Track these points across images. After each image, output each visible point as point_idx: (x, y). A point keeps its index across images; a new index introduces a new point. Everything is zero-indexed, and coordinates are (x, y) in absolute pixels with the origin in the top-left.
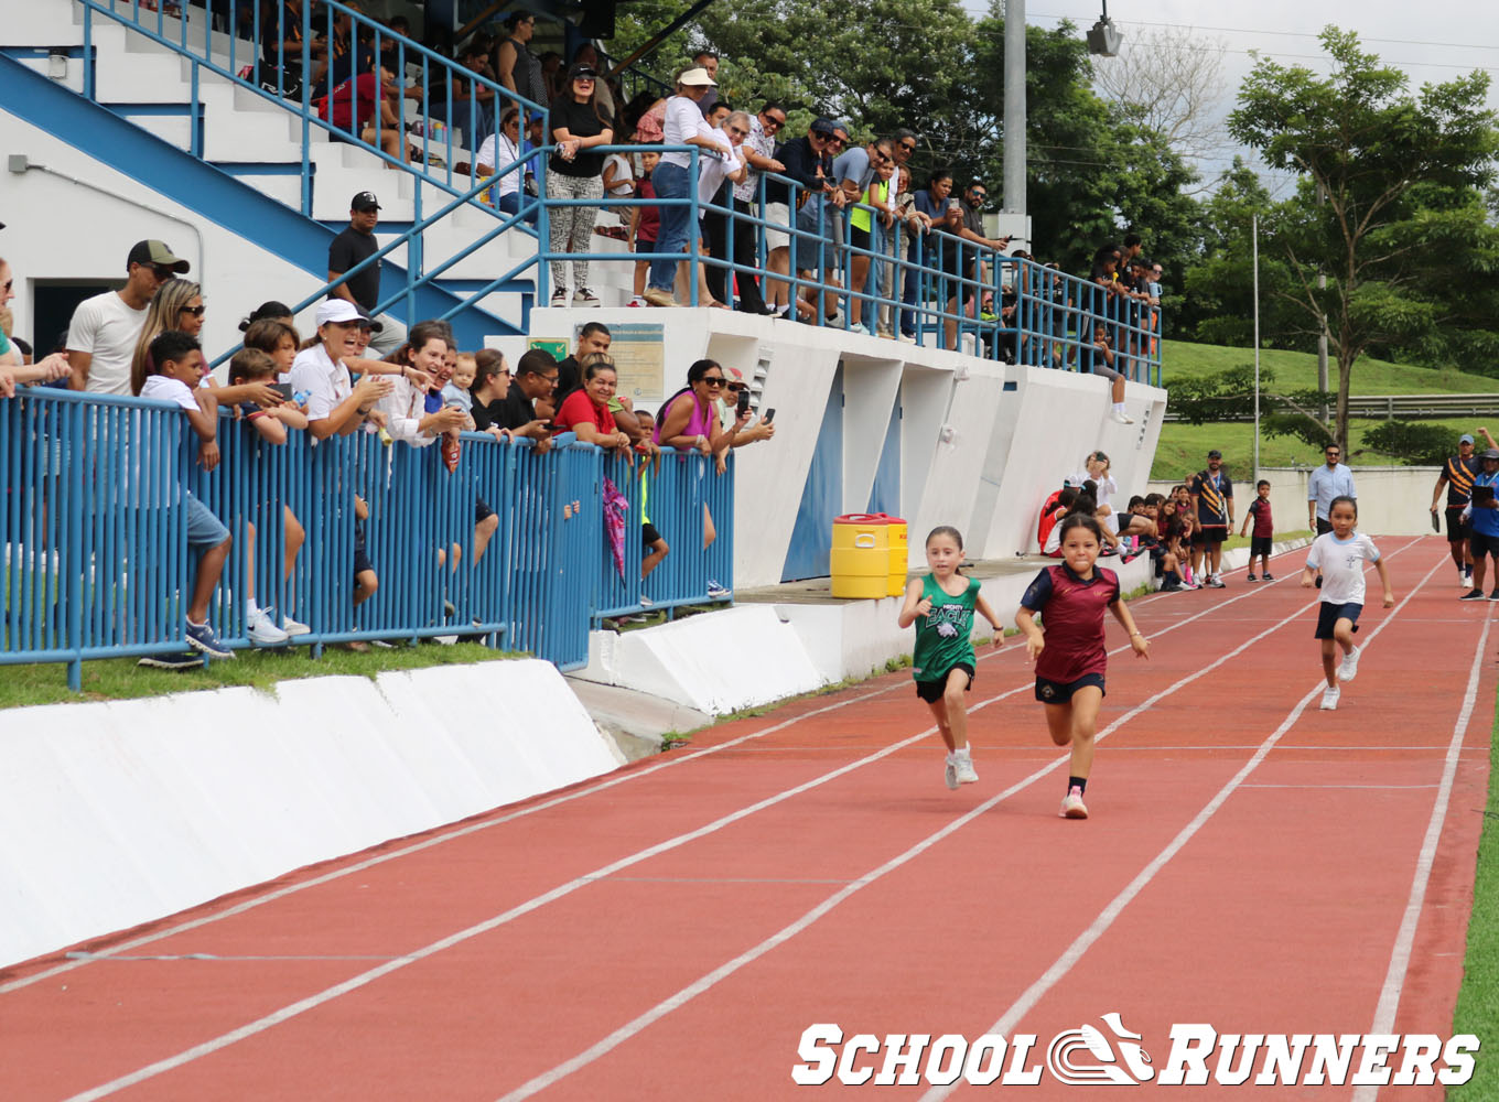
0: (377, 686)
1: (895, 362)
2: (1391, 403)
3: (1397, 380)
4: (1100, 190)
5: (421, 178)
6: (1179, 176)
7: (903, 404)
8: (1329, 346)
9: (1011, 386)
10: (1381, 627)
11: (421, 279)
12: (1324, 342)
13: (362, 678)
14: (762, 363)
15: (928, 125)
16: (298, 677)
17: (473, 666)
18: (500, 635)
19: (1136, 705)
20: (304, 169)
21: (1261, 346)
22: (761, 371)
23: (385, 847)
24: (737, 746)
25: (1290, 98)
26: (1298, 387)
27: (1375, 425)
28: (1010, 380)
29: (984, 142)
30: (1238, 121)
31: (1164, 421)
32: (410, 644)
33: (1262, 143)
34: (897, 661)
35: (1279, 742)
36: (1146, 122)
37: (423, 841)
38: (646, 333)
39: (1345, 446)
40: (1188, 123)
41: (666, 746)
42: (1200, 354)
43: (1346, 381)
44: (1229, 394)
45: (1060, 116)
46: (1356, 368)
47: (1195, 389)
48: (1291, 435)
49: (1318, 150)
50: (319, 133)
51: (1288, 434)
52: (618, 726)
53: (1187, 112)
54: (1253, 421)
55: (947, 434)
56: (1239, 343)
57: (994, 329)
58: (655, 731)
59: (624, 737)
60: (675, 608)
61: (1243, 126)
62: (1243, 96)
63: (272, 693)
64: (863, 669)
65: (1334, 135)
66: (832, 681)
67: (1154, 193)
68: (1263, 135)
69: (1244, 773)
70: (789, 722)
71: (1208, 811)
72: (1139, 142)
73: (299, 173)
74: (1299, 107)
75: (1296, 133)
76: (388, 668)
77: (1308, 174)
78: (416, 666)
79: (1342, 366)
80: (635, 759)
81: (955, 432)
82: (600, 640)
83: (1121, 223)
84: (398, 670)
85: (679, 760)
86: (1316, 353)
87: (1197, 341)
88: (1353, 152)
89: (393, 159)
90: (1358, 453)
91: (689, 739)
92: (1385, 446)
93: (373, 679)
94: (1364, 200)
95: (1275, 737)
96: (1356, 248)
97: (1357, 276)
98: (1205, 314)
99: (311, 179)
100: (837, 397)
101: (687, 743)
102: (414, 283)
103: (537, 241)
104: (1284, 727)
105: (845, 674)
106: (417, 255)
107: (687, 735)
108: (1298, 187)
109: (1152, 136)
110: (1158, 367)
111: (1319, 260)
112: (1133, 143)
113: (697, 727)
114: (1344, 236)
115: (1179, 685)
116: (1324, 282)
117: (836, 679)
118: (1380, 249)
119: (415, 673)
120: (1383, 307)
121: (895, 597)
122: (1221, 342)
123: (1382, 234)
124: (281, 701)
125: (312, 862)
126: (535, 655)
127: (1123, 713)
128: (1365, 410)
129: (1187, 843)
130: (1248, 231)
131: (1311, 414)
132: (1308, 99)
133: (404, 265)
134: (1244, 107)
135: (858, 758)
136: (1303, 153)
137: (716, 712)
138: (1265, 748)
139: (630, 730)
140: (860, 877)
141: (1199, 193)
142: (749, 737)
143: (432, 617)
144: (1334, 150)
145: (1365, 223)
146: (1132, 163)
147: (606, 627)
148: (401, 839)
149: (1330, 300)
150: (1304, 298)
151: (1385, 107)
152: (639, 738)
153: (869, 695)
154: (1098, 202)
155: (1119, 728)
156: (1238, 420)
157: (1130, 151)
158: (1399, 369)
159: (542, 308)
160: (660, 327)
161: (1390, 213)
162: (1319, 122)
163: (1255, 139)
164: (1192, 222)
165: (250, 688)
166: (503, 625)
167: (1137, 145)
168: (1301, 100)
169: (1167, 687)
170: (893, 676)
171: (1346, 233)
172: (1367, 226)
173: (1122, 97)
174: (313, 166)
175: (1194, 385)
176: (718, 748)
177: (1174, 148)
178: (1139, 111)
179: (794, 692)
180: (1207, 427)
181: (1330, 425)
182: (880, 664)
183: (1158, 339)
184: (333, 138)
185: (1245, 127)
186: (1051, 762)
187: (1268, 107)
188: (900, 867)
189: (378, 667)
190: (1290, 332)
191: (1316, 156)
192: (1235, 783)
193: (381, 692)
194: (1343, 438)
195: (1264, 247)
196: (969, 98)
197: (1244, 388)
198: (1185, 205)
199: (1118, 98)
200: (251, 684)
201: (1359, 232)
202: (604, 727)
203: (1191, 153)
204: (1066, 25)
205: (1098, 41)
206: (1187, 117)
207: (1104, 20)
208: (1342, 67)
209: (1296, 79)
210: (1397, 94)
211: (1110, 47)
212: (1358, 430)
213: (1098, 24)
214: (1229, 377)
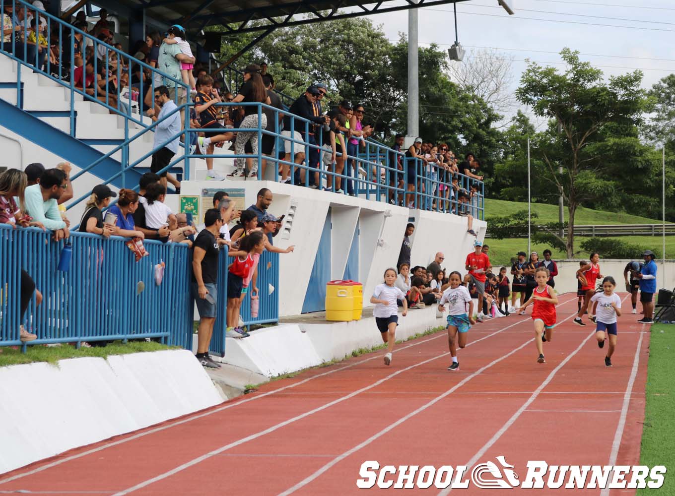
0: (107, 362)
1: (356, 208)
2: (594, 229)
3: (596, 218)
4: (452, 126)
5: (128, 118)
7: (360, 228)
8: (564, 201)
10: (590, 336)
11: (128, 167)
12: (561, 199)
13: (100, 358)
14: (292, 207)
15: (370, 95)
16: (69, 358)
17: (154, 353)
18: (166, 338)
19: (473, 373)
20: (71, 114)
21: (531, 202)
22: (292, 212)
23: (112, 439)
24: (281, 391)
25: (546, 82)
26: (549, 221)
27: (586, 239)
28: (412, 216)
29: (397, 104)
30: (520, 93)
31: (485, 238)
32: (123, 342)
33: (532, 103)
34: (357, 351)
35: (543, 390)
36: (476, 93)
37: (132, 436)
38: (236, 193)
39: (572, 249)
40: (496, 94)
41: (246, 392)
42: (502, 205)
43: (572, 218)
44: (516, 224)
46: (577, 212)
47: (499, 222)
48: (546, 244)
49: (559, 107)
50: (78, 97)
51: (544, 243)
52: (223, 382)
53: (495, 89)
54: (528, 237)
55: (380, 242)
56: (520, 200)
57: (404, 192)
58: (241, 384)
59: (226, 387)
60: (251, 325)
61: (523, 95)
62: (523, 81)
63: (57, 365)
64: (341, 356)
65: (566, 99)
66: (326, 361)
67: (479, 127)
68: (532, 99)
69: (527, 404)
70: (306, 380)
71: (510, 423)
72: (472, 103)
73: (69, 116)
74: (550, 86)
75: (549, 99)
76: (113, 354)
77: (554, 118)
78: (126, 353)
79: (570, 211)
80: (231, 398)
81: (384, 241)
83: (464, 142)
84: (117, 354)
85: (253, 398)
86: (558, 205)
87: (500, 199)
88: (576, 108)
89: (114, 109)
90: (578, 252)
91: (258, 388)
92: (591, 249)
93: (105, 359)
94: (582, 130)
95: (541, 387)
96: (577, 154)
97: (578, 167)
98: (504, 186)
99: (75, 119)
100: (328, 224)
101: (257, 390)
102: (125, 169)
103: (184, 149)
104: (545, 383)
105: (332, 357)
106: (126, 155)
107: (257, 386)
108: (548, 125)
109: (478, 100)
110: (482, 210)
111: (559, 160)
112: (469, 103)
113: (262, 382)
114: (571, 149)
115: (494, 362)
116: (561, 170)
117: (328, 360)
118: (587, 155)
119: (126, 356)
120: (589, 183)
121: (357, 320)
122: (512, 199)
123: (590, 148)
124: (61, 369)
125: (76, 446)
126: (183, 348)
127: (467, 376)
128: (580, 232)
129: (500, 438)
130: (524, 146)
131: (556, 234)
132: (554, 82)
133: (120, 160)
134: (524, 85)
135: (339, 397)
136: (552, 108)
137: (270, 375)
138: (537, 392)
139: (230, 384)
140: (342, 453)
142: (286, 387)
143: (134, 330)
144: (566, 107)
145: (582, 142)
146: (468, 113)
148: (119, 436)
149: (565, 179)
150: (552, 178)
151: (591, 87)
152: (234, 388)
153: (344, 368)
154: (452, 132)
155: (466, 383)
156: (520, 237)
157: (467, 107)
158: (597, 213)
159: (186, 181)
160: (243, 190)
161: (594, 137)
162: (560, 93)
163: (527, 101)
164: (498, 141)
165: (46, 363)
166: (168, 334)
167: (471, 104)
168: (551, 82)
169: (488, 364)
170: (355, 358)
171: (573, 147)
172: (583, 144)
173: (464, 82)
174: (76, 113)
175: (500, 220)
176: (272, 392)
177: (489, 106)
178: (470, 88)
179: (308, 366)
180: (505, 240)
181: (565, 240)
182: (349, 353)
183: (482, 197)
184: (86, 99)
185: (524, 95)
186: (433, 399)
187: (535, 86)
188: (361, 449)
189: (108, 353)
190: (546, 194)
191: (559, 110)
192: (522, 409)
193: (109, 365)
194: (571, 245)
195: (534, 153)
196: (390, 81)
197: (523, 222)
198: (493, 133)
199: (462, 82)
200: (47, 361)
201: (579, 146)
202: (217, 383)
203: (497, 108)
204: (434, 46)
205: (453, 54)
206: (496, 91)
207: (456, 43)
208: (570, 67)
209: (548, 73)
210: (597, 81)
211: (459, 57)
212: (578, 242)
213: (453, 45)
214: (516, 216)
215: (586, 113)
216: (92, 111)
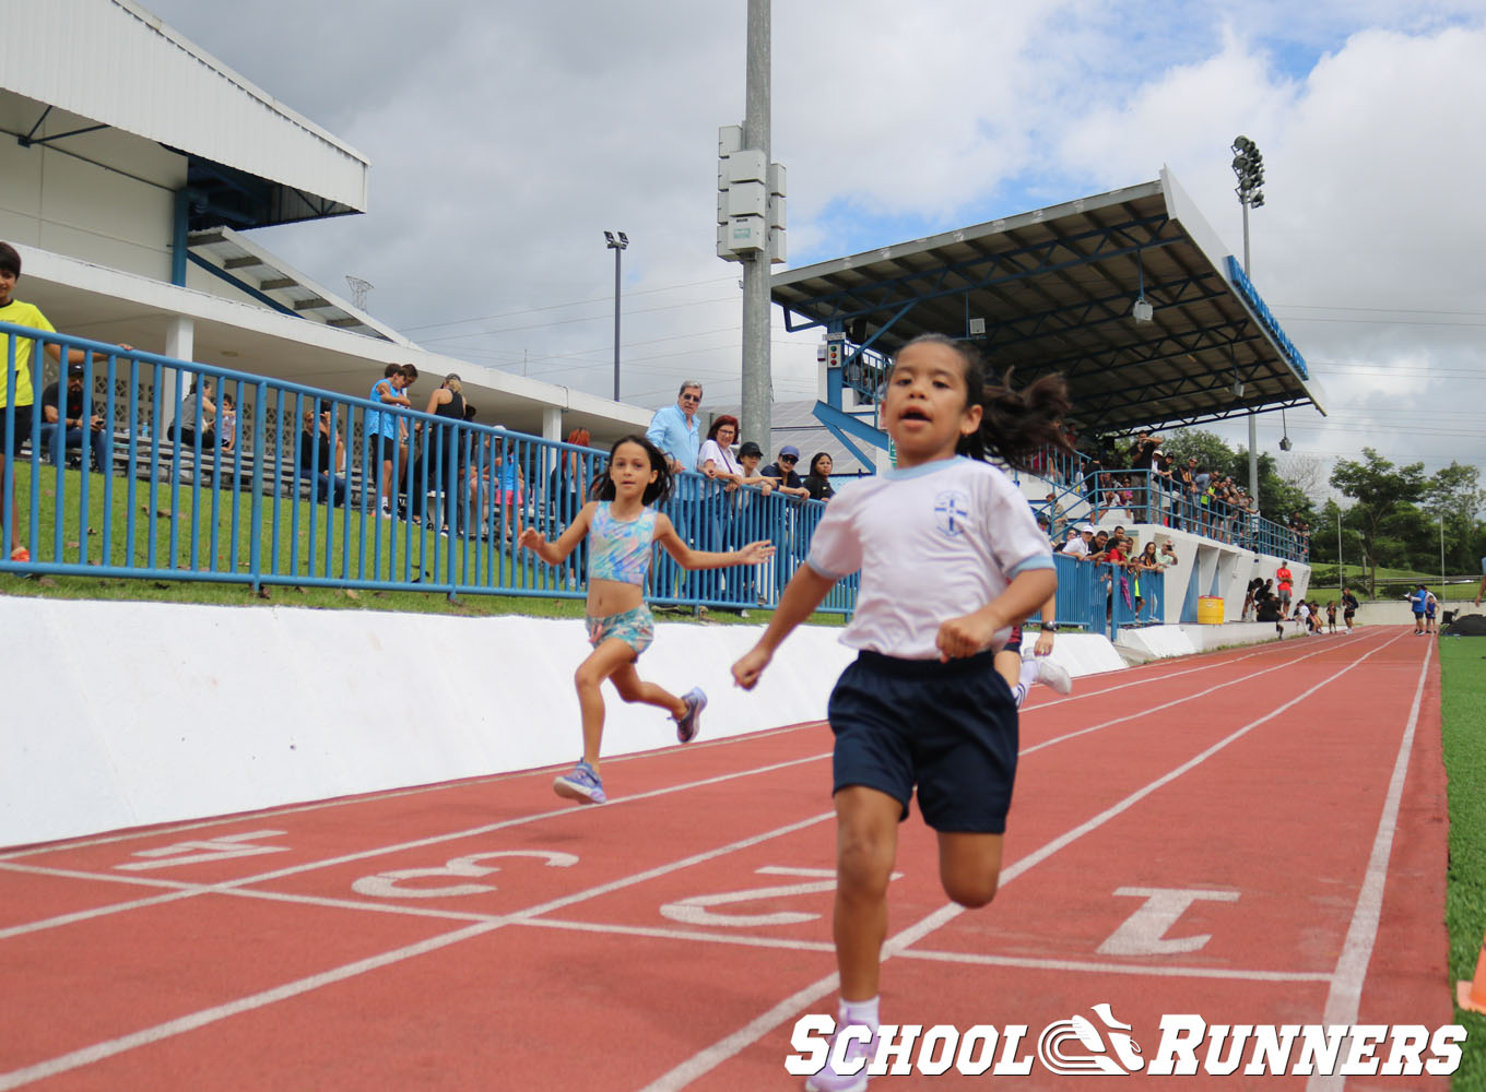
1: (1217, 549)
2: (1387, 581)
3: (1392, 574)
4: (1279, 510)
6: (1309, 505)
7: (1220, 565)
8: (1366, 560)
9: (1256, 561)
12: (1364, 558)
18: (1090, 627)
21: (1341, 563)
25: (1351, 472)
26: (1355, 574)
27: (1383, 588)
30: (1332, 480)
33: (1341, 488)
34: (1221, 646)
36: (1296, 486)
39: (1375, 595)
40: (1311, 487)
41: (1145, 663)
42: (1319, 566)
43: (1373, 572)
44: (1331, 578)
45: (1264, 485)
47: (1318, 575)
49: (1362, 490)
52: (1127, 657)
55: (1235, 575)
56: (1334, 562)
58: (1141, 660)
59: (1130, 661)
61: (1334, 482)
62: (1334, 472)
64: (1209, 648)
65: (1367, 484)
66: (1199, 651)
67: (1300, 511)
68: (1341, 485)
70: (1186, 659)
72: (1294, 493)
74: (1355, 475)
75: (1354, 484)
77: (1358, 498)
79: (1371, 569)
80: (1133, 666)
82: (1121, 632)
85: (1148, 666)
86: (1361, 564)
88: (1374, 490)
91: (1153, 661)
92: (1387, 594)
95: (1359, 661)
96: (1376, 525)
97: (1376, 534)
100: (1197, 562)
101: (1151, 663)
105: (1204, 649)
108: (1354, 505)
109: (1299, 491)
112: (1291, 494)
114: (1371, 520)
116: (1363, 537)
117: (1201, 650)
118: (1383, 525)
120: (1386, 545)
122: (1326, 562)
123: (1385, 519)
126: (1098, 633)
128: (1379, 583)
130: (1335, 520)
131: (1361, 583)
132: (1358, 472)
134: (1335, 475)
135: (1211, 665)
136: (1356, 492)
137: (1161, 656)
139: (1131, 658)
141: (1318, 509)
142: (1172, 661)
144: (1368, 490)
146: (1292, 501)
147: (1123, 627)
149: (1366, 543)
150: (1357, 542)
151: (1385, 475)
152: (1133, 660)
157: (1290, 497)
158: (1392, 570)
160: (1138, 531)
161: (1389, 511)
162: (1362, 480)
163: (1338, 486)
164: (1314, 520)
166: (1091, 624)
168: (1355, 473)
170: (1220, 651)
172: (1380, 517)
173: (1288, 478)
175: (1318, 573)
177: (1307, 495)
178: (1293, 482)
180: (1322, 590)
181: (1369, 590)
182: (1215, 647)
187: (1343, 475)
190: (1352, 557)
191: (1361, 493)
194: (1372, 591)
195: (1344, 524)
197: (1336, 576)
198: (1311, 515)
199: (1285, 478)
201: (1377, 518)
202: (1124, 658)
203: (1313, 497)
204: (1266, 453)
205: (1284, 445)
206: (1313, 484)
207: (1285, 438)
208: (1370, 461)
209: (1352, 466)
210: (1390, 470)
211: (1288, 447)
212: (1377, 591)
213: (1283, 441)
214: (1330, 571)
215: (1382, 494)
216: (1030, 480)
